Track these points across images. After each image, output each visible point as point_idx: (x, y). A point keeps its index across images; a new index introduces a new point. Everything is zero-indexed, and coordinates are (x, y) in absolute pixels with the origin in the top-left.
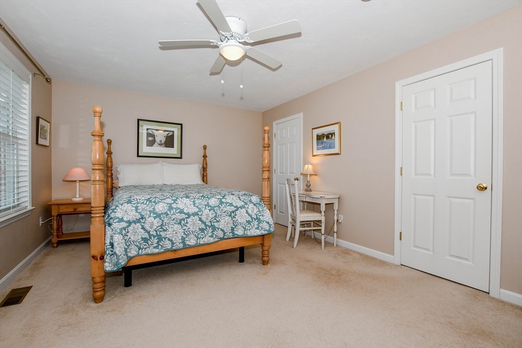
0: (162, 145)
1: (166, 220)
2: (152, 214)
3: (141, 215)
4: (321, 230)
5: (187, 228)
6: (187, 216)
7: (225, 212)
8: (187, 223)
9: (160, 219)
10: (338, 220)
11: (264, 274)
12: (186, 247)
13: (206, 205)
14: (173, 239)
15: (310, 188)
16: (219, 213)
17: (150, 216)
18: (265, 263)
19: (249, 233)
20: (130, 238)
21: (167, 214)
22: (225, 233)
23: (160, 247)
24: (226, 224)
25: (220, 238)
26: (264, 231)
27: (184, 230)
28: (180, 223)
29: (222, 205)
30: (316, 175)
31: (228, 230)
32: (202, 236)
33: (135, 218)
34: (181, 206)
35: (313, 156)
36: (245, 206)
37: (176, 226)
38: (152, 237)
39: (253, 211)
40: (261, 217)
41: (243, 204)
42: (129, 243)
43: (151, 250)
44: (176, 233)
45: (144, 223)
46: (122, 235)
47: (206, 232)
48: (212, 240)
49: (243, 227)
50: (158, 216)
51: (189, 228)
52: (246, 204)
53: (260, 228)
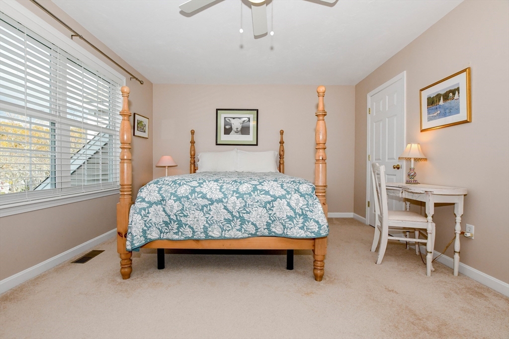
0: (238, 132)
1: (187, 205)
2: (172, 197)
3: (162, 196)
4: (425, 244)
5: (211, 216)
6: (210, 202)
7: (258, 202)
8: (210, 210)
9: (181, 203)
10: (462, 233)
11: (308, 294)
12: (209, 239)
13: (234, 191)
14: (194, 227)
15: (415, 179)
16: (249, 202)
17: (170, 199)
18: (318, 278)
19: (290, 233)
20: (150, 220)
21: (188, 199)
22: (257, 229)
23: (180, 233)
24: (258, 217)
25: (251, 234)
26: (311, 233)
27: (207, 218)
28: (202, 210)
29: (254, 193)
30: (426, 159)
31: (262, 225)
32: (228, 229)
33: (156, 199)
34: (204, 191)
35: (422, 131)
36: (287, 196)
37: (197, 213)
38: (172, 222)
39: (297, 204)
40: (308, 213)
41: (284, 192)
42: (150, 224)
43: (171, 236)
44: (198, 221)
45: (165, 205)
46: (141, 215)
47: (233, 224)
48: (239, 235)
49: (282, 223)
50: (179, 199)
51: (212, 217)
52: (288, 193)
53: (305, 228)
